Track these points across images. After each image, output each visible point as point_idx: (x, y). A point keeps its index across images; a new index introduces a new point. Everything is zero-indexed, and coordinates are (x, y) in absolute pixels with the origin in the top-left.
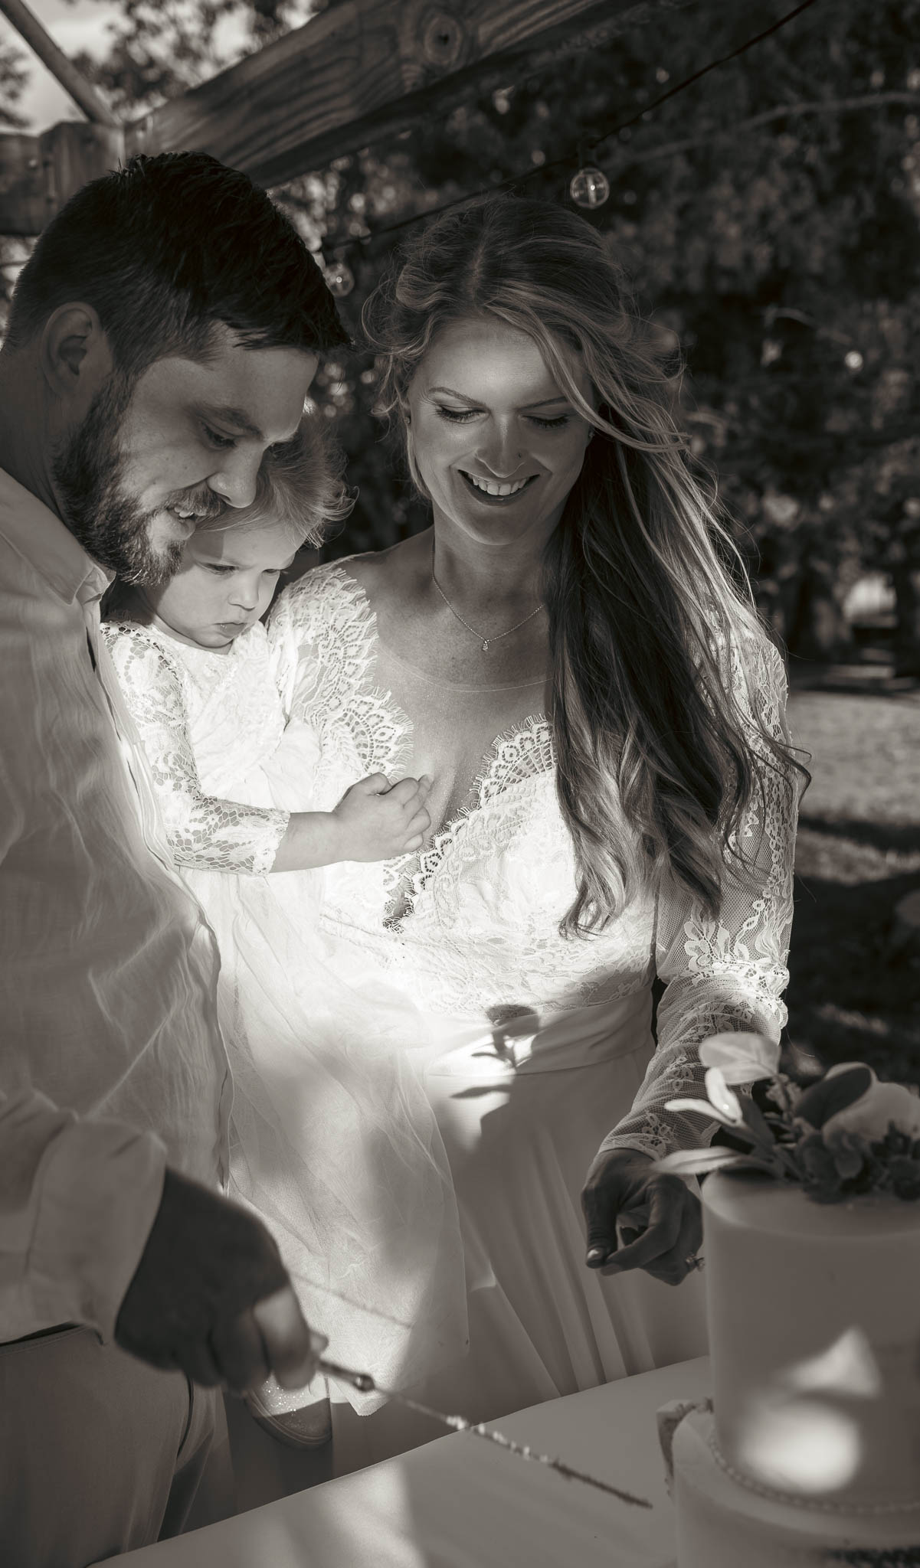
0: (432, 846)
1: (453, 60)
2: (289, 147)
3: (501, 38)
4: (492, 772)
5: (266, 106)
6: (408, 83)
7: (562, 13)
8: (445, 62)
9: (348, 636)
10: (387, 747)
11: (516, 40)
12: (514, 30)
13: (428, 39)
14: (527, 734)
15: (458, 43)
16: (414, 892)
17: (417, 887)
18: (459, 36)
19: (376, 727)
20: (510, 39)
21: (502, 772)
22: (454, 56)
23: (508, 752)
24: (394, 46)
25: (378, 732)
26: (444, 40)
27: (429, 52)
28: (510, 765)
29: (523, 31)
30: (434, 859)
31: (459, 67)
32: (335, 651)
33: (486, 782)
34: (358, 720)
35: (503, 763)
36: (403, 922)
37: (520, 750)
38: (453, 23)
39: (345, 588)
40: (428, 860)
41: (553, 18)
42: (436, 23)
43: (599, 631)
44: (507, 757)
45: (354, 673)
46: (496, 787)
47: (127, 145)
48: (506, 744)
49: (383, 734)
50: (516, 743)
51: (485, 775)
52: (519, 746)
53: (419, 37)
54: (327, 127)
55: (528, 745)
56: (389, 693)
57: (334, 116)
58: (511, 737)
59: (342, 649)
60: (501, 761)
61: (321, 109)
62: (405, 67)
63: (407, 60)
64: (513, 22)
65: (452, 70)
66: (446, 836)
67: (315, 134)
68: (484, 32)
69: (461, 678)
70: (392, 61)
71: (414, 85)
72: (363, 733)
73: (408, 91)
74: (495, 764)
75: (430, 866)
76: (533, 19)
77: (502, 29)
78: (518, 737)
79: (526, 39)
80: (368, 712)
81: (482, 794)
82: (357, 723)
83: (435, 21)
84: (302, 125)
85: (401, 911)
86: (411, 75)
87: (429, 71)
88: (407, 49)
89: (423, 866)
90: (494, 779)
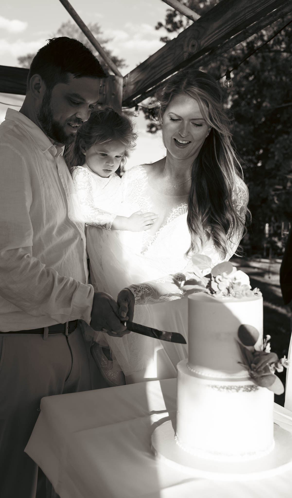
0: (155, 235)
1: (195, 51)
2: (158, 77)
3: (206, 43)
4: (171, 216)
5: (154, 68)
6: (185, 58)
7: (220, 36)
8: (193, 52)
9: (140, 182)
10: (147, 210)
11: (209, 44)
12: (209, 41)
13: (190, 46)
14: (181, 207)
15: (196, 47)
16: (149, 246)
17: (150, 245)
18: (197, 45)
19: (145, 205)
20: (207, 44)
21: (173, 216)
22: (195, 49)
23: (175, 211)
24: (183, 49)
25: (146, 206)
26: (193, 46)
27: (190, 49)
28: (175, 214)
29: (211, 41)
30: (155, 238)
31: (197, 52)
32: (137, 185)
33: (169, 219)
34: (141, 203)
35: (174, 214)
36: (145, 253)
37: (178, 211)
38: (196, 41)
39: (141, 170)
40: (154, 238)
41: (218, 37)
42: (193, 42)
43: (204, 183)
44: (175, 213)
45: (140, 191)
46: (171, 220)
47: (123, 81)
48: (175, 209)
49: (147, 207)
50: (178, 209)
51: (169, 217)
52: (178, 210)
53: (188, 46)
54: (166, 71)
55: (180, 210)
56: (150, 197)
57: (168, 68)
58: (177, 208)
59: (138, 185)
60: (173, 213)
61: (165, 67)
62: (184, 54)
63: (185, 52)
64: (209, 39)
65: (195, 53)
66: (158, 232)
67: (164, 73)
68: (202, 42)
69: (168, 194)
70: (182, 53)
71: (186, 58)
72: (141, 206)
73: (185, 60)
74: (172, 214)
75: (154, 240)
76: (213, 38)
77: (206, 42)
78: (179, 208)
79: (212, 43)
80: (143, 201)
81: (168, 222)
82: (140, 203)
83: (192, 41)
84: (162, 71)
85: (145, 249)
86: (186, 55)
87: (190, 54)
88: (185, 49)
89: (152, 239)
90: (171, 218)
